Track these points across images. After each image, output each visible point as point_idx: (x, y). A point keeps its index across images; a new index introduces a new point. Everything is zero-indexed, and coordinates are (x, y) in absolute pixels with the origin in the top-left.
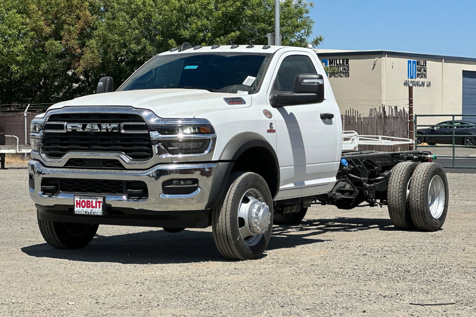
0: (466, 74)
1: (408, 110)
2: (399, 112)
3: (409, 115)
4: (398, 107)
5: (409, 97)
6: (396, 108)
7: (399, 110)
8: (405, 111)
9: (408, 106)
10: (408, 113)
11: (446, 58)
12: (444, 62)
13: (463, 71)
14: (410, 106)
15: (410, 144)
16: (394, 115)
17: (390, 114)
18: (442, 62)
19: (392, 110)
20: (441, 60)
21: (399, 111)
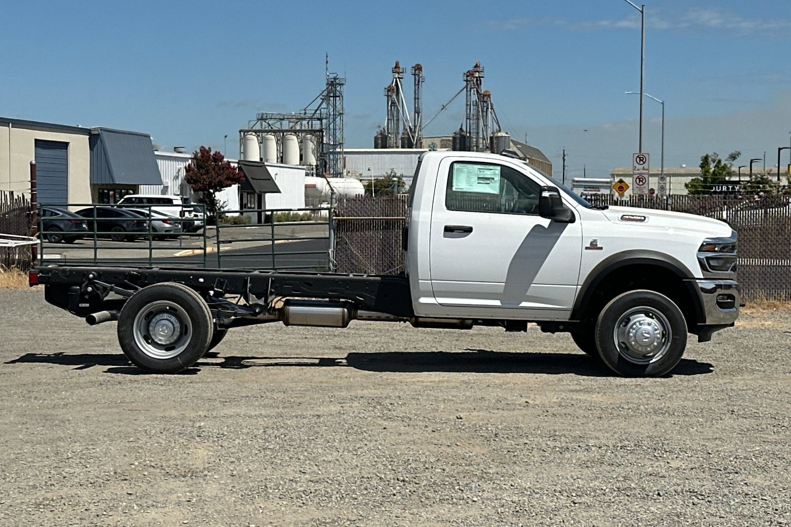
0: (39, 143)
1: (30, 197)
2: (16, 200)
3: (31, 204)
4: (14, 193)
5: (31, 179)
6: (12, 193)
7: (15, 197)
8: (26, 198)
9: (30, 191)
10: (29, 200)
11: (16, 122)
12: (12, 127)
13: (36, 140)
14: (32, 191)
15: (32, 245)
16: (9, 204)
17: (3, 201)
18: (9, 127)
19: (6, 196)
20: (7, 124)
21: (17, 198)
